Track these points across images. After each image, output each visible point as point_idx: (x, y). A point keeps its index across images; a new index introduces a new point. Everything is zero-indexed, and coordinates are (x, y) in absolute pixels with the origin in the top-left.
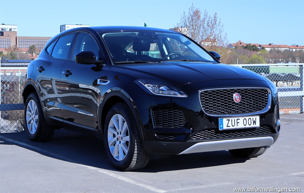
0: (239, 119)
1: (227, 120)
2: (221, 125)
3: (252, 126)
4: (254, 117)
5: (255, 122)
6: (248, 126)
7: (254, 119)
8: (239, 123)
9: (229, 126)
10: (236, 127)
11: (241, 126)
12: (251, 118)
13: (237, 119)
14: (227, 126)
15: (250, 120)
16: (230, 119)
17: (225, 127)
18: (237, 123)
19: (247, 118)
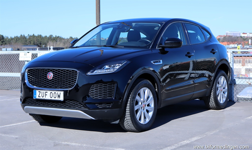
0: (47, 92)
1: (39, 92)
2: (35, 95)
3: (57, 99)
4: (59, 92)
5: (59, 96)
6: (53, 98)
7: (59, 94)
8: (47, 95)
9: (40, 97)
10: (44, 98)
11: (48, 97)
12: (57, 92)
13: (46, 92)
14: (39, 97)
15: (55, 94)
16: (41, 91)
17: (37, 97)
18: (46, 95)
19: (53, 92)
